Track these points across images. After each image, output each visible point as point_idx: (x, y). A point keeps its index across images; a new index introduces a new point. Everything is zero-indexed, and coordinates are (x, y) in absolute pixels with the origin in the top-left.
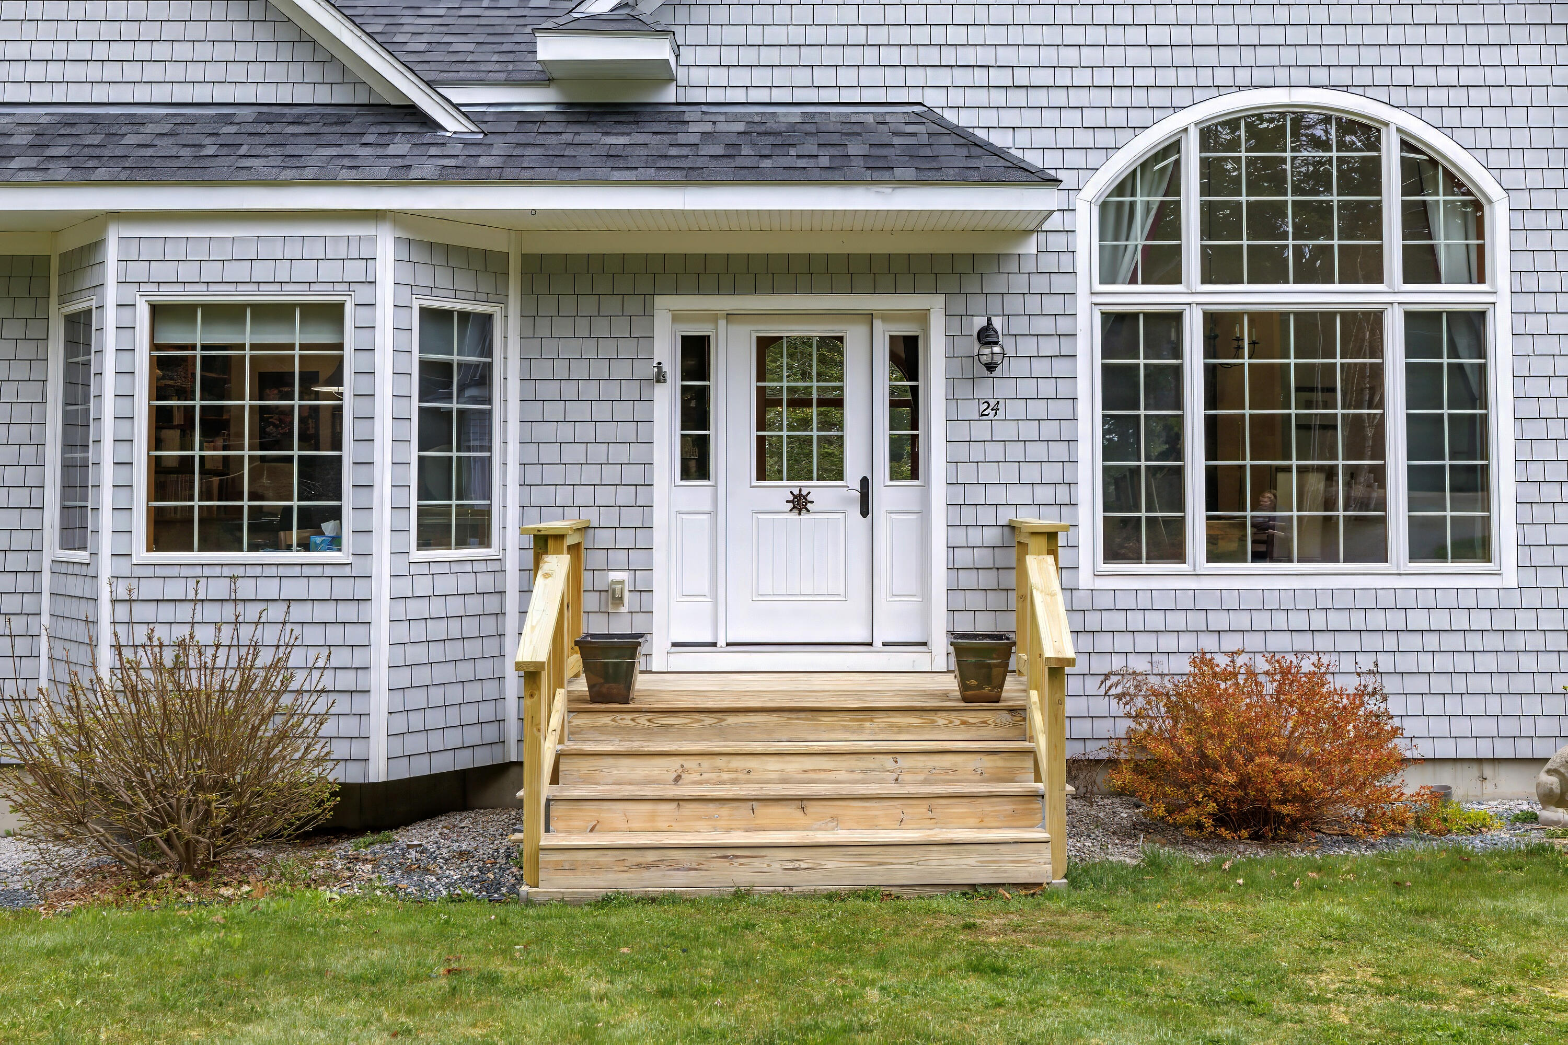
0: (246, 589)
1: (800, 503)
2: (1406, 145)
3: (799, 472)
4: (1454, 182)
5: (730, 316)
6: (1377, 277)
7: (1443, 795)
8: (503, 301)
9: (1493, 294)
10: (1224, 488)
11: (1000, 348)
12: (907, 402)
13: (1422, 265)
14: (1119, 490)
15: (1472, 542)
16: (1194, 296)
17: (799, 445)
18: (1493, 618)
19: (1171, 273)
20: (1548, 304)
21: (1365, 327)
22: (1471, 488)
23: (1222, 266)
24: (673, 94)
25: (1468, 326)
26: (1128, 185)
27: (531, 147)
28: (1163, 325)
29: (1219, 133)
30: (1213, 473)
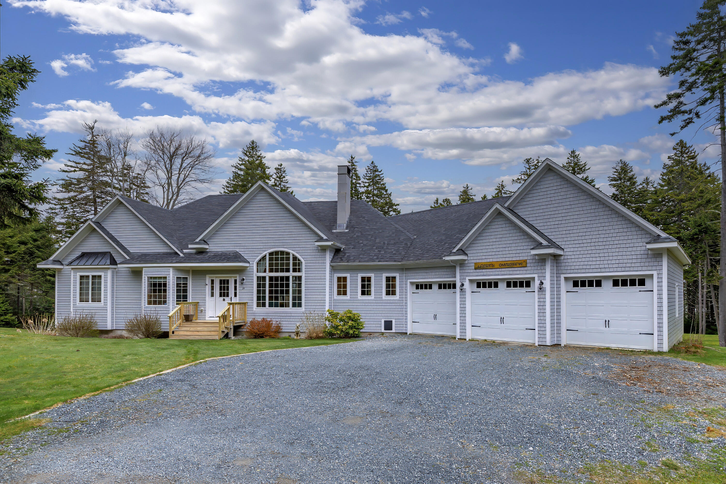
0: (157, 309)
1: (224, 300)
2: (293, 255)
3: (224, 296)
4: (299, 260)
5: (216, 277)
6: (289, 272)
7: (290, 336)
8: (189, 276)
9: (303, 274)
10: (271, 298)
11: (245, 281)
12: (235, 288)
13: (294, 270)
14: (258, 298)
15: (300, 305)
16: (268, 274)
17: (224, 293)
18: (300, 315)
19: (265, 271)
20: (309, 275)
21: (288, 278)
22: (300, 298)
23: (271, 271)
24: (208, 250)
25: (300, 278)
26: (260, 260)
27: (188, 258)
28: (264, 278)
29: (271, 254)
30: (269, 296)
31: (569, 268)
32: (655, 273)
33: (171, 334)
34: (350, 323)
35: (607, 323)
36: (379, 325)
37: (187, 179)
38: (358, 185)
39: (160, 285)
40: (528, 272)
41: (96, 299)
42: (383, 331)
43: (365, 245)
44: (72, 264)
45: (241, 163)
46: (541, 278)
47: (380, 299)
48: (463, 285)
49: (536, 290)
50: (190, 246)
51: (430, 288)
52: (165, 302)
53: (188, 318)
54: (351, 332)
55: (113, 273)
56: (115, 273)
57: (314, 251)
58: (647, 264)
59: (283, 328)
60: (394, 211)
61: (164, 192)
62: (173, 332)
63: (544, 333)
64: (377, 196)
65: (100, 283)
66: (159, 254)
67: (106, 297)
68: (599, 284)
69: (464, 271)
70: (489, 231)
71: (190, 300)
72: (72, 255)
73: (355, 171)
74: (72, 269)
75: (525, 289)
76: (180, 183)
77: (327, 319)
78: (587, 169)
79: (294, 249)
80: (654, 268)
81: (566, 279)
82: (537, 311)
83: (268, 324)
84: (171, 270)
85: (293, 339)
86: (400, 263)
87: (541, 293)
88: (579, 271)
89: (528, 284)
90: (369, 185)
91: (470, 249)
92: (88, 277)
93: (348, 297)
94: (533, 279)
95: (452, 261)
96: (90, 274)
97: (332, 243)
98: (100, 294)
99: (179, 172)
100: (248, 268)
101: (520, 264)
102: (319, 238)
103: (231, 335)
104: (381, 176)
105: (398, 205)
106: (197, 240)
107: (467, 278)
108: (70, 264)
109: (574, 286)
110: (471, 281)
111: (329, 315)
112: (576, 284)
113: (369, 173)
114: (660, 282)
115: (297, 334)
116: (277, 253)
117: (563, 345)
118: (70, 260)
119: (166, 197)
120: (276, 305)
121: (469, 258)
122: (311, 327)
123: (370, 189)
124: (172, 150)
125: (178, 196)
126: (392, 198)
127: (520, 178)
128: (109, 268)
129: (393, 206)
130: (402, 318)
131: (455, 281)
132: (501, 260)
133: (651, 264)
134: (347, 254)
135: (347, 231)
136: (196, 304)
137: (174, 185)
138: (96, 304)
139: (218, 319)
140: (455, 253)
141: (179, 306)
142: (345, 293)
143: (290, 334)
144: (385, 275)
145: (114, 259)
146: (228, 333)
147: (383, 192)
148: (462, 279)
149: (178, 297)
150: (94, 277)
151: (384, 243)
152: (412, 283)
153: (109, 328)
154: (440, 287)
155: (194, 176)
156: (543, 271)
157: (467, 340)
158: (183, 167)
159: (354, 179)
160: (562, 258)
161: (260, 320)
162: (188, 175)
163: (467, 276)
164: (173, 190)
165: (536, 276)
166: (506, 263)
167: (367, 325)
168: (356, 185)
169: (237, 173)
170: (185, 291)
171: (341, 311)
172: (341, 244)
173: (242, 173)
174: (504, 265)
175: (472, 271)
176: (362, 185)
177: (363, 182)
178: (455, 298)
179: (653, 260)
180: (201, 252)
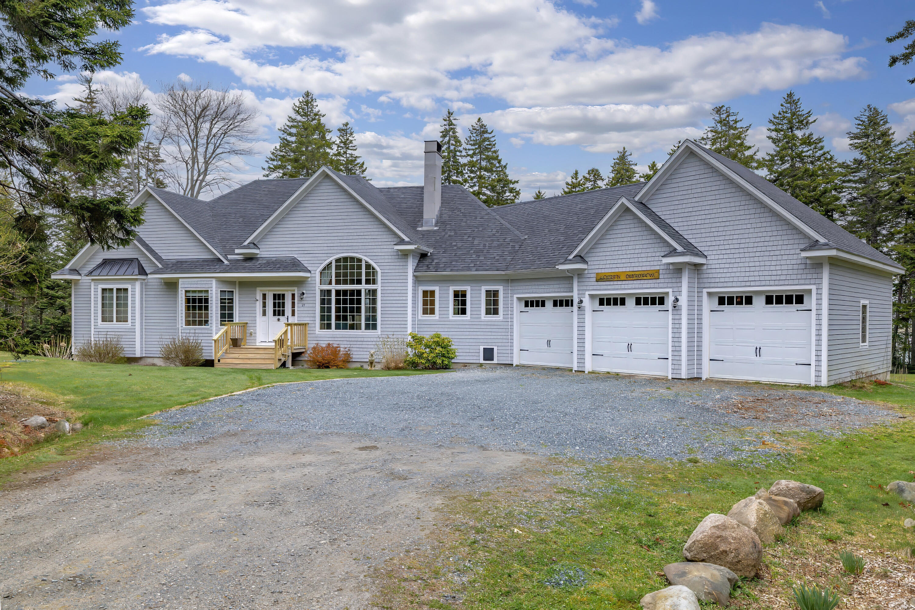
0: (197, 331)
1: (279, 320)
2: (366, 262)
3: (279, 315)
4: (373, 269)
5: (269, 291)
6: (361, 284)
7: (362, 366)
8: (235, 289)
9: (378, 287)
10: (338, 318)
11: (305, 296)
12: (293, 304)
13: (368, 282)
14: (322, 318)
15: (374, 327)
16: (334, 287)
17: (279, 311)
18: (375, 339)
19: (330, 283)
20: (386, 288)
21: (359, 292)
22: (374, 318)
23: (338, 282)
24: (259, 256)
25: (374, 292)
26: (324, 269)
27: (235, 266)
28: (329, 292)
29: (338, 261)
30: (336, 316)
31: (713, 280)
32: (813, 288)
33: (216, 361)
34: (439, 349)
35: (758, 351)
36: (477, 354)
37: (219, 151)
38: (458, 154)
39: (200, 300)
40: (661, 285)
41: (122, 318)
42: (482, 361)
43: (459, 248)
44: (93, 274)
45: (290, 124)
46: (676, 294)
47: (478, 320)
48: (581, 302)
49: (670, 308)
50: (237, 251)
51: (543, 305)
52: (206, 322)
53: (235, 343)
54: (439, 361)
55: (142, 284)
56: (145, 286)
57: (393, 257)
58: (804, 276)
59: (354, 356)
60: (511, 192)
61: (188, 171)
62: (219, 361)
63: (679, 362)
64: (486, 170)
65: (126, 298)
66: (198, 261)
67: (133, 316)
68: (749, 301)
69: (583, 284)
70: (614, 232)
71: (236, 319)
72: (92, 263)
73: (454, 132)
74: (93, 280)
75: (658, 307)
76: (208, 156)
77: (409, 345)
78: (810, 121)
79: (368, 254)
80: (812, 281)
81: (710, 294)
82: (670, 335)
83: (335, 351)
84: (214, 282)
85: (366, 370)
86: (503, 273)
87: (675, 312)
88: (725, 285)
89: (662, 301)
90: (474, 154)
91: (590, 255)
92: (111, 290)
93: (436, 317)
94: (667, 293)
95: (568, 270)
96: (115, 286)
97: (416, 246)
98: (126, 312)
99: (207, 140)
100: (310, 279)
101: (651, 275)
102: (399, 240)
103: (289, 364)
104: (492, 139)
105: (517, 182)
106: (246, 243)
107: (587, 293)
108: (90, 273)
109: (720, 304)
110: (592, 296)
111: (412, 340)
112: (721, 301)
113: (474, 135)
114: (819, 299)
115: (371, 363)
116: (345, 259)
117: (704, 378)
118: (90, 269)
119: (190, 177)
120: (345, 327)
121: (590, 267)
122: (389, 355)
123: (475, 159)
124: (199, 109)
125: (205, 175)
126: (507, 171)
127: (705, 137)
128: (137, 279)
129: (508, 184)
130: (507, 344)
131: (572, 296)
132: (628, 269)
133: (809, 276)
134: (435, 261)
135: (436, 228)
136: (244, 326)
137: (201, 160)
138: (121, 325)
139: (274, 344)
140: (570, 260)
141: (225, 328)
142: (432, 312)
143: (362, 364)
144: (484, 288)
145: (143, 268)
146: (285, 362)
147: (495, 162)
148: (581, 293)
149: (223, 316)
150: (118, 290)
151: (485, 245)
152: (519, 299)
153: (138, 355)
154: (555, 304)
155: (226, 146)
156: (679, 285)
157: (586, 372)
158: (212, 134)
159: (452, 145)
160: (705, 267)
161: (324, 346)
162: (220, 144)
163: (586, 290)
164: (200, 167)
165: (670, 290)
166: (633, 273)
167: (461, 354)
168: (455, 154)
169: (286, 140)
170: (231, 308)
171: (427, 335)
172: (428, 246)
173: (293, 139)
174: (632, 276)
175: (593, 283)
176: (464, 153)
177: (466, 149)
178: (572, 319)
179: (813, 271)
180: (249, 259)
